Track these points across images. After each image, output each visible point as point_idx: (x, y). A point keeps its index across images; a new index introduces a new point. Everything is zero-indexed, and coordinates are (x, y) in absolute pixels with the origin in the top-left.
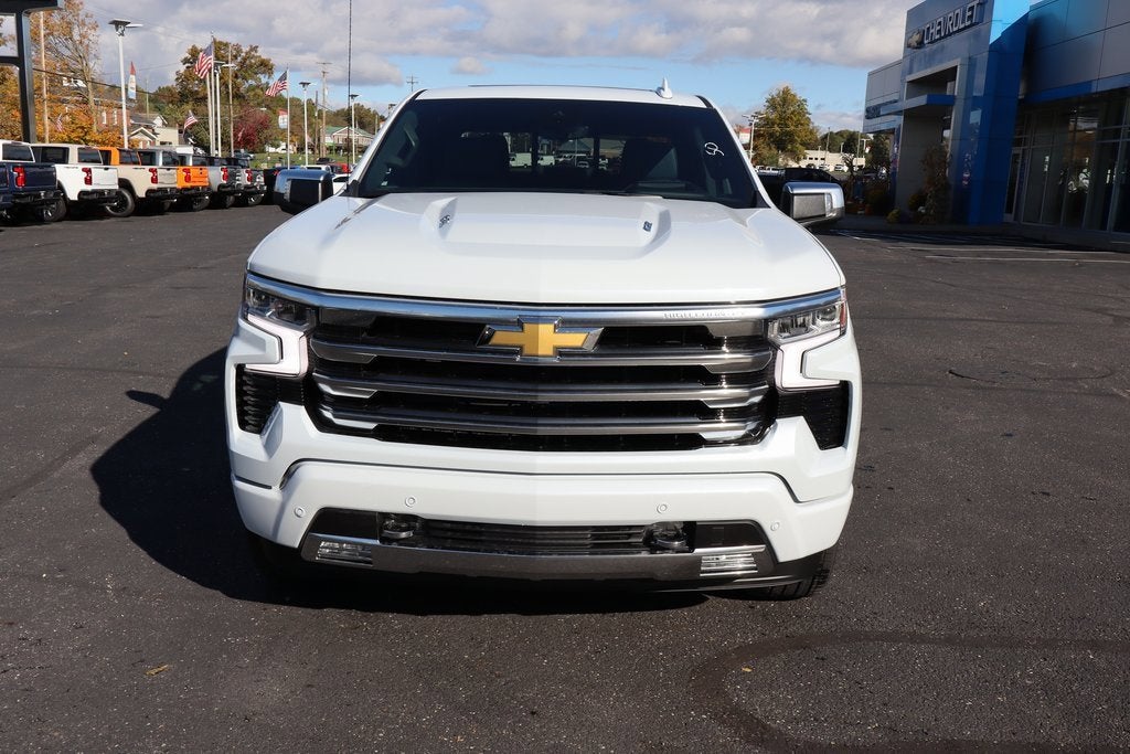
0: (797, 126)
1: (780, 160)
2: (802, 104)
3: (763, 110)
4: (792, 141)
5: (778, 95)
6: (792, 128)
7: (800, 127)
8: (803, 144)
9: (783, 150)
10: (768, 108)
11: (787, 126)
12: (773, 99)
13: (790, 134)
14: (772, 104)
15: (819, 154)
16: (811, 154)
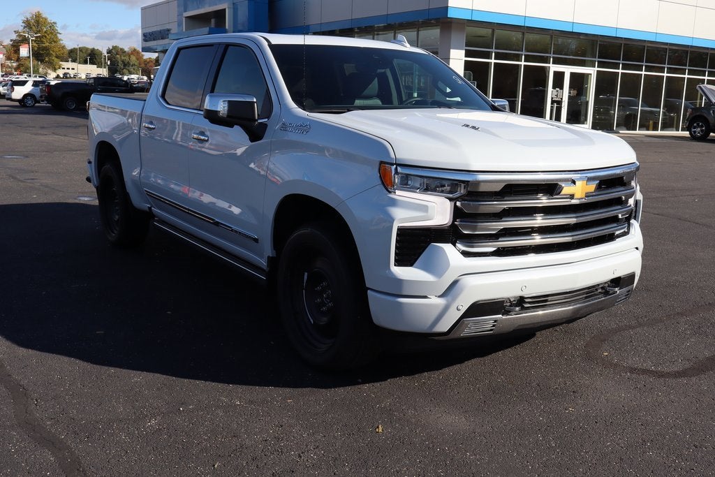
0: (50, 43)
1: (41, 70)
2: (52, 25)
3: (21, 29)
4: (49, 55)
5: (32, 18)
6: (48, 44)
7: (53, 44)
8: (57, 57)
9: (42, 61)
10: (25, 27)
11: (42, 42)
12: (28, 21)
13: (46, 49)
14: (28, 24)
15: (70, 65)
16: (65, 65)
